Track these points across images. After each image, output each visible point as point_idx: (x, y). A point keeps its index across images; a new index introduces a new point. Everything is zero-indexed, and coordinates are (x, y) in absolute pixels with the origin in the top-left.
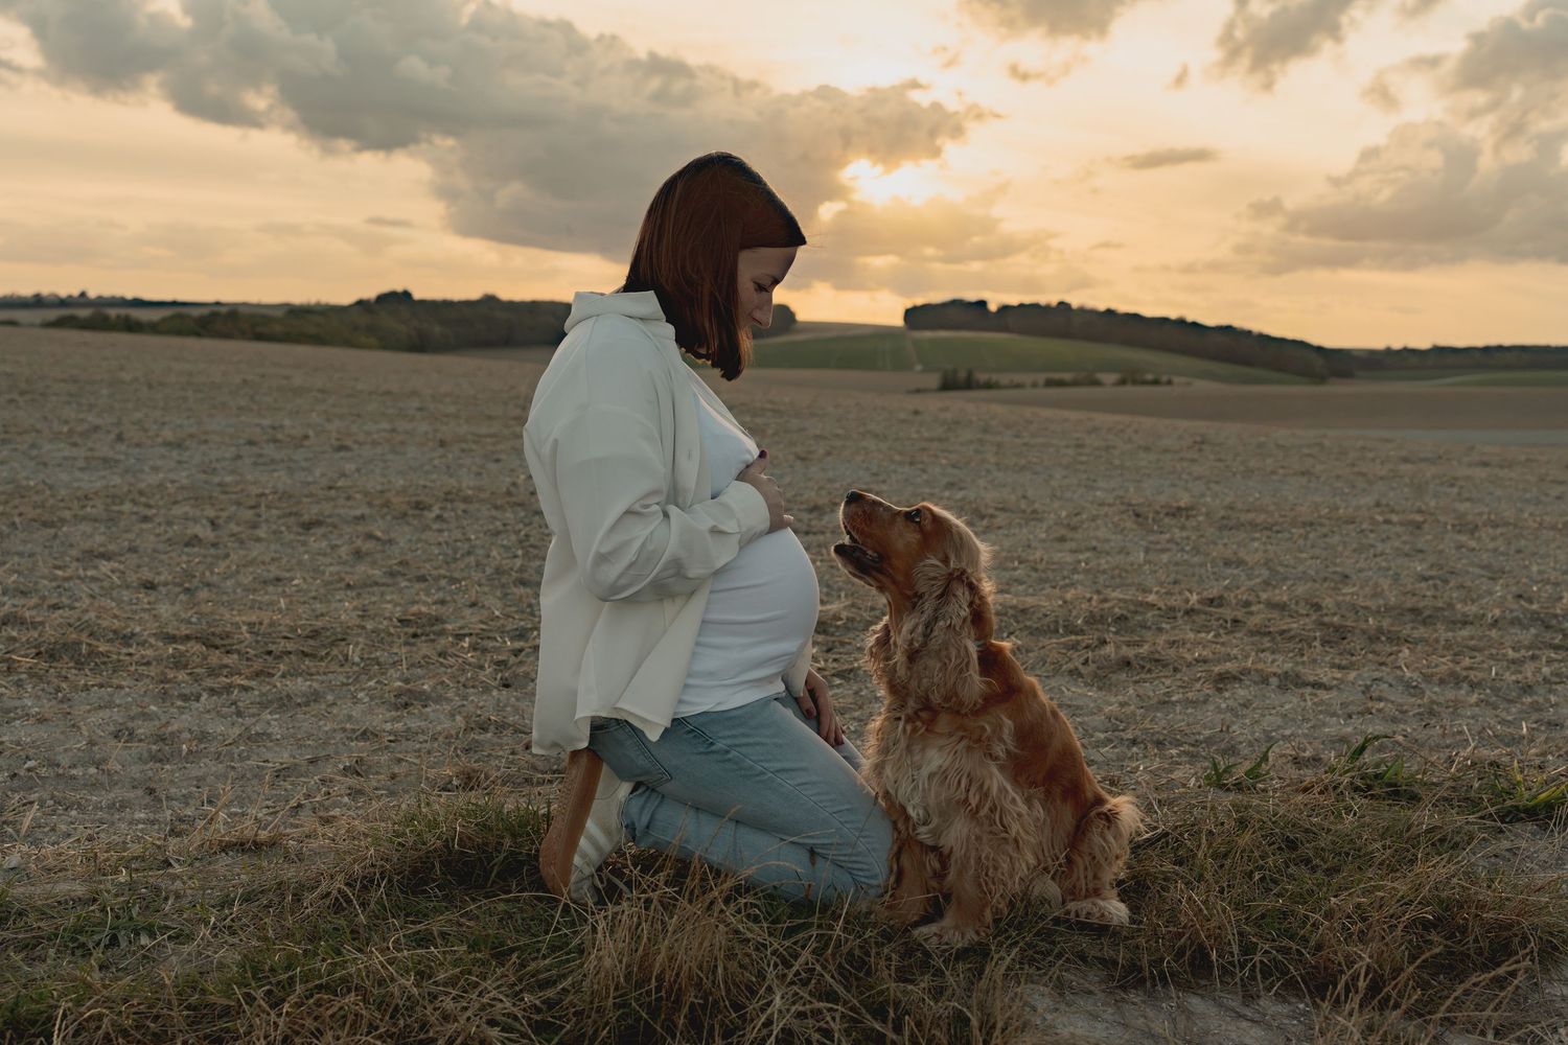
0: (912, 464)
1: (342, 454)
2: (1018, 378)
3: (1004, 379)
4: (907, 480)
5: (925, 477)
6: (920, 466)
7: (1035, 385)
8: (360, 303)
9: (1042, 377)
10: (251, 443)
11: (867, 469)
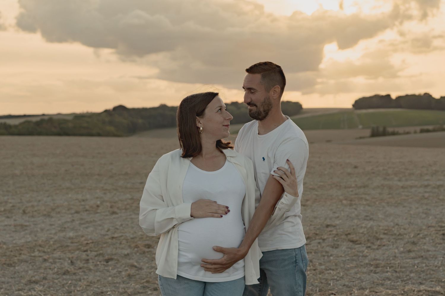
0: (351, 205)
1: (114, 216)
2: (407, 129)
3: (401, 130)
4: (348, 216)
5: (356, 212)
6: (354, 207)
7: (415, 132)
9: (418, 129)
10: (77, 212)
11: (331, 210)
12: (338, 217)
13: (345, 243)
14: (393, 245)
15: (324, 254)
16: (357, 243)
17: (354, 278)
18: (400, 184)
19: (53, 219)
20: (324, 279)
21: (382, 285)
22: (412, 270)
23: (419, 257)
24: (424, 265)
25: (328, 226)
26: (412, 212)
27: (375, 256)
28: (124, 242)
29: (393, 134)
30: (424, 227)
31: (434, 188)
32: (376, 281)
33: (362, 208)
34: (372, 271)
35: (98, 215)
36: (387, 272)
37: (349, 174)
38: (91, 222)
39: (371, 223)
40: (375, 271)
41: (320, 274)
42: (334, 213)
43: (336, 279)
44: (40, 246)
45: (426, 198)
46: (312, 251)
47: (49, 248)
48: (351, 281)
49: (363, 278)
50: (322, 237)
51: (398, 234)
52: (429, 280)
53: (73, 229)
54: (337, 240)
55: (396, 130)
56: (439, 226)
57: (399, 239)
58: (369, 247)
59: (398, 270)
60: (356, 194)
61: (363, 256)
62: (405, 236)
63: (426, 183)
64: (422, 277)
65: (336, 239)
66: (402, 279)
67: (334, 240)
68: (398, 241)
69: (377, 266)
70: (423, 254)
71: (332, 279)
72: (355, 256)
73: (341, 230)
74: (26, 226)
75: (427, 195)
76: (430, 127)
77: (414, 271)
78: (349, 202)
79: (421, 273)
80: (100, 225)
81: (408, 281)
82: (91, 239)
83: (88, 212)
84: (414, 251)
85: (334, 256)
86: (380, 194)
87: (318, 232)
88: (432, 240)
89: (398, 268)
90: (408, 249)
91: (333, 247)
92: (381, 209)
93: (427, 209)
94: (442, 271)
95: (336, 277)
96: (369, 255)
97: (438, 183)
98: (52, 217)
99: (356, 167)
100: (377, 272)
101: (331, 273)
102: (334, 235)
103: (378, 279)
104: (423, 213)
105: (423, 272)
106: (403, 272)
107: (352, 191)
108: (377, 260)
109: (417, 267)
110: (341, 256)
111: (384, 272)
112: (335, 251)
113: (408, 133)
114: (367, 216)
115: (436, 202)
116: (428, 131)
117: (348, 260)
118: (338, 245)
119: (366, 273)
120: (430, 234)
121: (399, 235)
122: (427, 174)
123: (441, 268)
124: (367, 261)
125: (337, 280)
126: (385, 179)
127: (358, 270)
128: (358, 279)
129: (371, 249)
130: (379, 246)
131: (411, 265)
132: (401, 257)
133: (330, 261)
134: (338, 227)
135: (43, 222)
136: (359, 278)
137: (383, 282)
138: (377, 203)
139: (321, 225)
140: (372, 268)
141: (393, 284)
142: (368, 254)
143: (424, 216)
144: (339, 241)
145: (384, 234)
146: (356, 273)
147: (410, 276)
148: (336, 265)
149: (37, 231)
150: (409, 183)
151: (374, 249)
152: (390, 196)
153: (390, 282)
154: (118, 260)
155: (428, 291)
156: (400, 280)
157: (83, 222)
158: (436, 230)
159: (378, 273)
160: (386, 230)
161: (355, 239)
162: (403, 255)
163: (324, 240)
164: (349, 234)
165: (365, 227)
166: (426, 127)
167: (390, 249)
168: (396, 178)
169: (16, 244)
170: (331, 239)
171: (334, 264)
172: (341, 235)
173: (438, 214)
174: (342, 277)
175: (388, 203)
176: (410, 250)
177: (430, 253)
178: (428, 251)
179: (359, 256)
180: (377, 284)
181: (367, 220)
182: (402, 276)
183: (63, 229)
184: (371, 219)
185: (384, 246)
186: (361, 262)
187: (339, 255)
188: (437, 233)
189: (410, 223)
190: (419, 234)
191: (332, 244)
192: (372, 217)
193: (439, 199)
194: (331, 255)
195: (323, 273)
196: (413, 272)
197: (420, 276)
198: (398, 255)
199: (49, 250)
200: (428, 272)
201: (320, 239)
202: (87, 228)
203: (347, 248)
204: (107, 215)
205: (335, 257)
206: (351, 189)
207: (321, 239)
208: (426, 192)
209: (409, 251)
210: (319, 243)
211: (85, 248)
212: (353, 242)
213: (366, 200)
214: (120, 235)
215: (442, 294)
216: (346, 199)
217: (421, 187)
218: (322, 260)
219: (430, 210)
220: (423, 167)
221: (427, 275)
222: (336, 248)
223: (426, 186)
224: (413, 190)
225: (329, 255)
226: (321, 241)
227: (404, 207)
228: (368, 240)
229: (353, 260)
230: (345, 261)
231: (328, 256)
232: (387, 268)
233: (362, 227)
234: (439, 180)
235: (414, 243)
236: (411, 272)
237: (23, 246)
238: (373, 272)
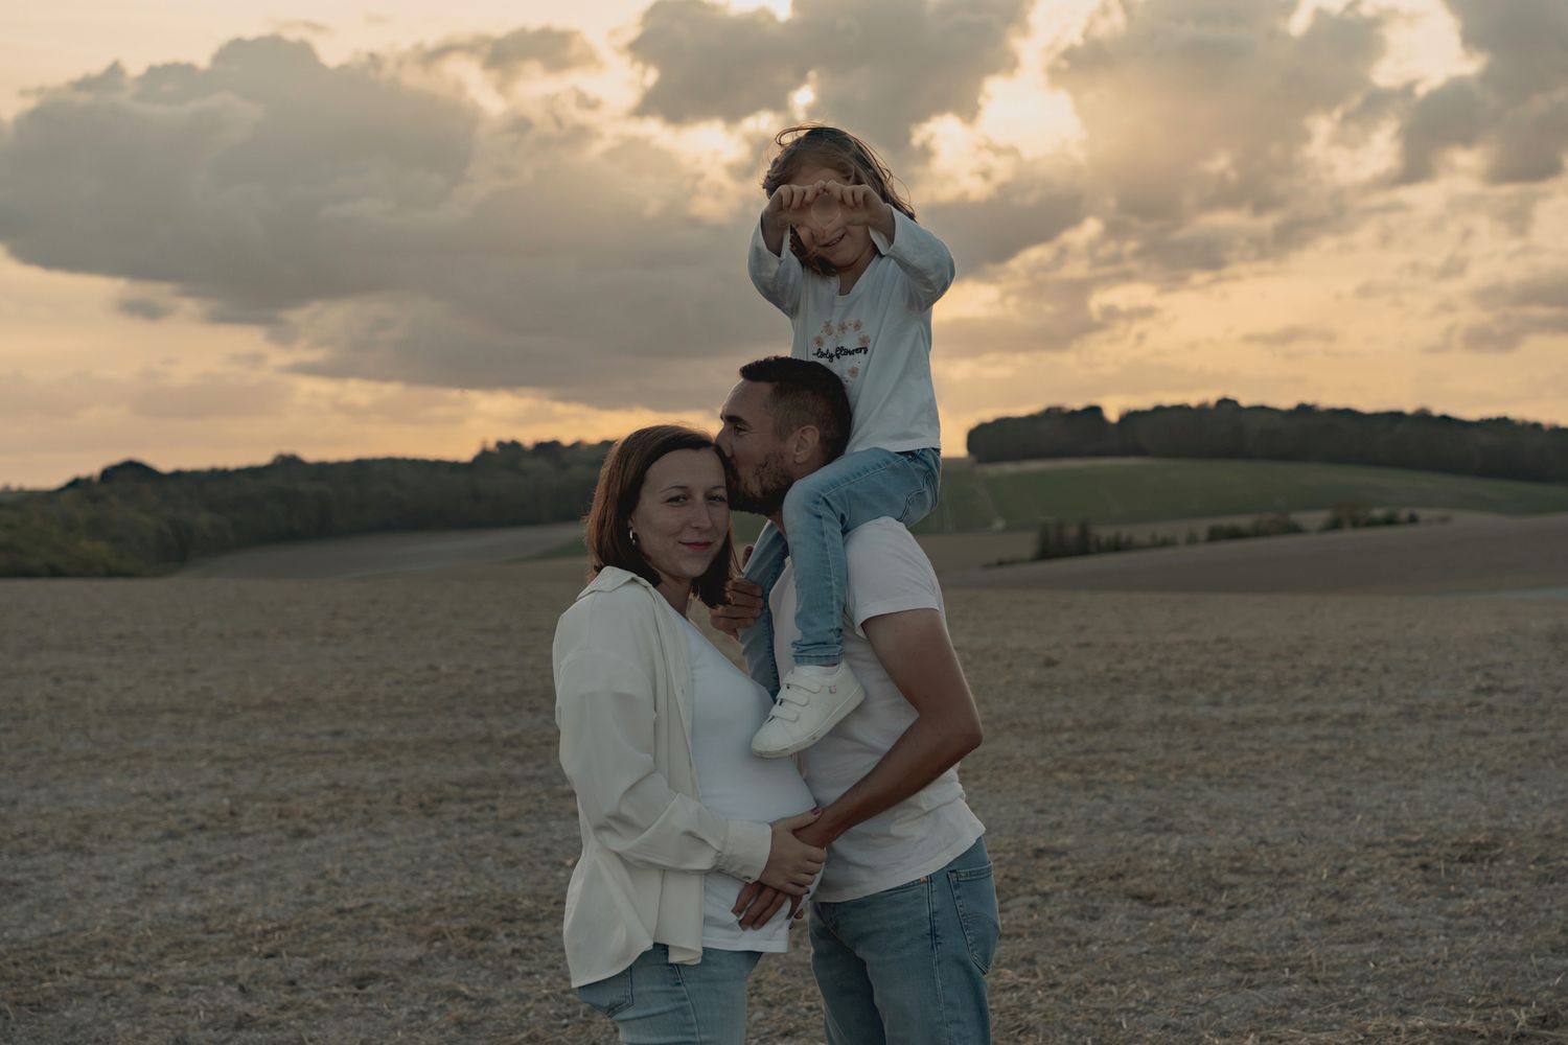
0: (1089, 786)
1: (305, 843)
2: (1163, 530)
3: (1141, 533)
5: (1112, 809)
6: (1101, 791)
7: (1192, 540)
8: (76, 484)
9: (1202, 527)
10: (172, 835)
11: (1028, 802)
12: (1059, 825)
13: (1117, 904)
14: (1273, 903)
15: (1062, 936)
16: (1154, 901)
17: (1189, 1003)
18: (1224, 714)
19: (98, 860)
20: (1097, 1009)
21: (1285, 1021)
22: (1363, 975)
23: (1371, 938)
24: (1396, 959)
25: (1039, 853)
26: (1293, 804)
27: (1232, 939)
28: (383, 921)
29: (1117, 547)
30: (1353, 849)
31: (1339, 723)
32: (1261, 1009)
33: (1127, 795)
34: (1239, 981)
35: (245, 842)
36: (1288, 982)
37: (1037, 686)
38: (235, 865)
39: (1176, 842)
40: (1250, 981)
41: (1078, 997)
42: (1041, 811)
43: (1134, 1009)
44: (105, 944)
45: (1324, 758)
46: (1021, 931)
47: (140, 952)
48: (1186, 1014)
49: (1217, 1003)
50: (1038, 886)
51: (1277, 870)
52: (1425, 1003)
53: (183, 889)
54: (1086, 894)
55: (1125, 532)
56: (1398, 841)
57: (1285, 886)
58: (1200, 913)
59: (1321, 976)
60: (1088, 751)
61: (1191, 940)
62: (1301, 875)
63: (1306, 709)
64: (1401, 993)
65: (1081, 891)
66: (1342, 1002)
67: (1077, 894)
68: (1287, 892)
69: (1247, 966)
70: (1381, 927)
71: (1121, 1010)
72: (1166, 940)
73: (1091, 864)
74: (15, 884)
75: (1323, 747)
76: (1244, 522)
77: (1371, 977)
78: (1078, 777)
79: (1396, 981)
80: (271, 876)
81: (1361, 1008)
82: (266, 918)
83: (209, 834)
84: (1347, 920)
85: (1101, 943)
86: (1167, 747)
87: (1016, 874)
88: (1394, 884)
89: (1320, 970)
90: (1328, 914)
91: (1082, 917)
92: (1190, 794)
93: (1339, 791)
94: (1457, 973)
95: (1132, 1004)
96: (1211, 936)
97: (1346, 708)
98: (92, 854)
99: (1050, 663)
100: (1256, 982)
101: (1111, 993)
102: (1072, 881)
103: (1267, 1006)
104: (1329, 803)
105: (1400, 978)
106: (1338, 981)
107: (1071, 741)
108: (1239, 949)
109: (1376, 965)
110: (1121, 942)
111: (1277, 984)
112: (1097, 929)
113: (1166, 543)
114: (1152, 819)
115: (1363, 770)
116: (1235, 534)
117: (1147, 953)
118: (1096, 909)
119: (1220, 988)
120: (1381, 867)
121: (1280, 874)
122: (1296, 680)
123: (1453, 966)
124: (1211, 955)
125: (1142, 1013)
126: (1166, 699)
127: (1196, 982)
128: (1203, 1005)
129: (1209, 920)
130: (1231, 907)
131: (1354, 961)
132: (1314, 939)
133: (1092, 959)
134: (1073, 855)
135: (70, 871)
136: (1207, 1005)
137: (1285, 1012)
138: (1172, 777)
139: (1017, 850)
140: (1234, 973)
141: (1316, 1016)
142: (1206, 934)
143: (1337, 813)
144: (1093, 899)
145: (1233, 871)
146: (1192, 990)
147: (1364, 993)
148: (1115, 968)
149: (65, 899)
150: (1248, 710)
151: (1217, 919)
152: (1203, 753)
153: (1307, 1010)
154: (396, 980)
155: (1440, 1030)
156: (1335, 1005)
157: (206, 866)
158: (1393, 855)
159: (1258, 987)
160: (1234, 859)
161: (1145, 889)
162: (1317, 932)
163: (1045, 895)
164: (1120, 875)
165: (1161, 854)
166: (1227, 522)
167: (1269, 916)
168: (1201, 697)
169: (15, 941)
170: (1066, 893)
171: (1108, 967)
172: (1097, 879)
173: (1379, 807)
174: (1152, 1003)
175: (1207, 776)
176: (1334, 916)
177: (1400, 923)
178: (1394, 918)
179: (1179, 941)
180: (1268, 1021)
181: (1158, 832)
182: (1338, 993)
183: (149, 890)
184: (1168, 829)
185: (1247, 906)
186: (1190, 958)
187: (1116, 940)
188: (1402, 864)
189: (1302, 837)
190: (1342, 869)
191: (1076, 906)
192: (1168, 821)
193: (1368, 759)
194: (1089, 942)
195: (1086, 992)
196: (1368, 981)
197: (1394, 991)
198: (1301, 933)
199: (143, 957)
200: (1417, 978)
201: (1031, 894)
202: (229, 883)
203: (1130, 917)
204: (280, 843)
205: (1103, 946)
206: (1065, 736)
207: (1034, 892)
208: (1316, 738)
209: (1333, 921)
210: (1032, 906)
211: (266, 948)
212: (1138, 897)
213: (1130, 769)
214: (362, 901)
215: (1482, 1037)
216: (1064, 768)
217: (1294, 720)
218: (1066, 956)
219: (1349, 793)
220: (1274, 657)
221: (1415, 986)
222: (1092, 919)
223: (1312, 719)
224: (1272, 732)
225: (1083, 940)
226: (1037, 899)
227: (1263, 786)
228: (1190, 893)
229: (1164, 953)
230: (1139, 956)
231: (1079, 945)
232: (1284, 973)
233: (1151, 854)
234: (1344, 699)
235: (1340, 897)
236: (1363, 980)
237: (44, 946)
238: (1243, 983)
